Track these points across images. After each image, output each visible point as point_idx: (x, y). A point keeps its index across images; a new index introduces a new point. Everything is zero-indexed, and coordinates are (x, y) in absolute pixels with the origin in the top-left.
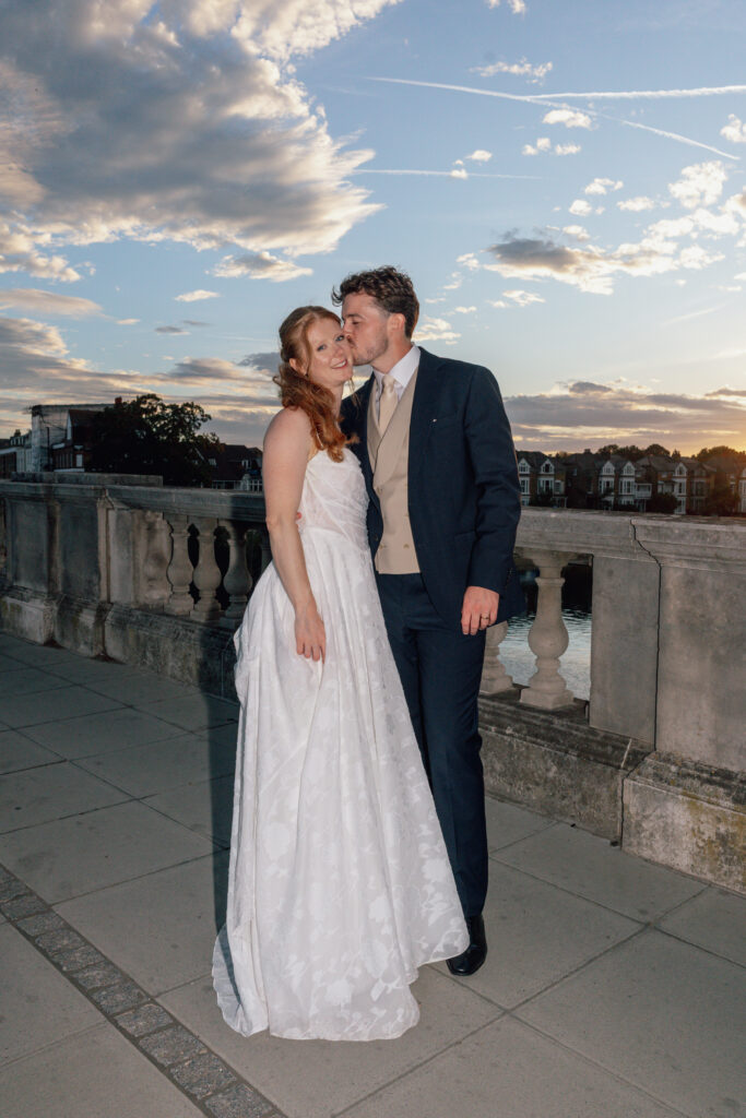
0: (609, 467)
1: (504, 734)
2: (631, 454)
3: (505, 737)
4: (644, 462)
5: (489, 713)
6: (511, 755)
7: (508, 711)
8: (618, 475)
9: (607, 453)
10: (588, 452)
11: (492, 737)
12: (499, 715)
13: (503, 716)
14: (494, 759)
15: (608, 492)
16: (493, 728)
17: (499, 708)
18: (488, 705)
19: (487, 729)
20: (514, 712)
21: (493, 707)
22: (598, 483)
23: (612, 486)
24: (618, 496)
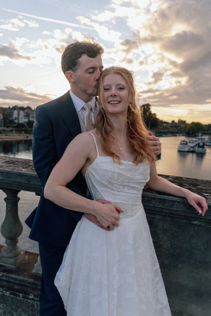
0: (16, 112)
1: (29, 299)
2: (22, 109)
3: (29, 301)
4: (26, 111)
5: (18, 284)
6: (33, 311)
7: (30, 283)
8: (19, 114)
9: (15, 108)
10: (9, 108)
11: (20, 300)
12: (23, 285)
13: (26, 286)
14: (22, 312)
15: (16, 119)
16: (21, 295)
17: (23, 281)
18: (16, 279)
19: (17, 296)
20: (33, 284)
21: (20, 280)
22: (12, 116)
23: (17, 117)
24: (18, 120)
